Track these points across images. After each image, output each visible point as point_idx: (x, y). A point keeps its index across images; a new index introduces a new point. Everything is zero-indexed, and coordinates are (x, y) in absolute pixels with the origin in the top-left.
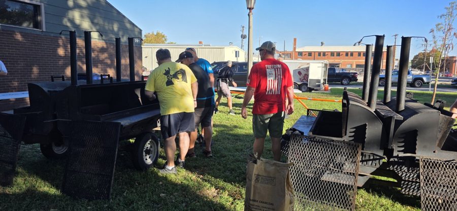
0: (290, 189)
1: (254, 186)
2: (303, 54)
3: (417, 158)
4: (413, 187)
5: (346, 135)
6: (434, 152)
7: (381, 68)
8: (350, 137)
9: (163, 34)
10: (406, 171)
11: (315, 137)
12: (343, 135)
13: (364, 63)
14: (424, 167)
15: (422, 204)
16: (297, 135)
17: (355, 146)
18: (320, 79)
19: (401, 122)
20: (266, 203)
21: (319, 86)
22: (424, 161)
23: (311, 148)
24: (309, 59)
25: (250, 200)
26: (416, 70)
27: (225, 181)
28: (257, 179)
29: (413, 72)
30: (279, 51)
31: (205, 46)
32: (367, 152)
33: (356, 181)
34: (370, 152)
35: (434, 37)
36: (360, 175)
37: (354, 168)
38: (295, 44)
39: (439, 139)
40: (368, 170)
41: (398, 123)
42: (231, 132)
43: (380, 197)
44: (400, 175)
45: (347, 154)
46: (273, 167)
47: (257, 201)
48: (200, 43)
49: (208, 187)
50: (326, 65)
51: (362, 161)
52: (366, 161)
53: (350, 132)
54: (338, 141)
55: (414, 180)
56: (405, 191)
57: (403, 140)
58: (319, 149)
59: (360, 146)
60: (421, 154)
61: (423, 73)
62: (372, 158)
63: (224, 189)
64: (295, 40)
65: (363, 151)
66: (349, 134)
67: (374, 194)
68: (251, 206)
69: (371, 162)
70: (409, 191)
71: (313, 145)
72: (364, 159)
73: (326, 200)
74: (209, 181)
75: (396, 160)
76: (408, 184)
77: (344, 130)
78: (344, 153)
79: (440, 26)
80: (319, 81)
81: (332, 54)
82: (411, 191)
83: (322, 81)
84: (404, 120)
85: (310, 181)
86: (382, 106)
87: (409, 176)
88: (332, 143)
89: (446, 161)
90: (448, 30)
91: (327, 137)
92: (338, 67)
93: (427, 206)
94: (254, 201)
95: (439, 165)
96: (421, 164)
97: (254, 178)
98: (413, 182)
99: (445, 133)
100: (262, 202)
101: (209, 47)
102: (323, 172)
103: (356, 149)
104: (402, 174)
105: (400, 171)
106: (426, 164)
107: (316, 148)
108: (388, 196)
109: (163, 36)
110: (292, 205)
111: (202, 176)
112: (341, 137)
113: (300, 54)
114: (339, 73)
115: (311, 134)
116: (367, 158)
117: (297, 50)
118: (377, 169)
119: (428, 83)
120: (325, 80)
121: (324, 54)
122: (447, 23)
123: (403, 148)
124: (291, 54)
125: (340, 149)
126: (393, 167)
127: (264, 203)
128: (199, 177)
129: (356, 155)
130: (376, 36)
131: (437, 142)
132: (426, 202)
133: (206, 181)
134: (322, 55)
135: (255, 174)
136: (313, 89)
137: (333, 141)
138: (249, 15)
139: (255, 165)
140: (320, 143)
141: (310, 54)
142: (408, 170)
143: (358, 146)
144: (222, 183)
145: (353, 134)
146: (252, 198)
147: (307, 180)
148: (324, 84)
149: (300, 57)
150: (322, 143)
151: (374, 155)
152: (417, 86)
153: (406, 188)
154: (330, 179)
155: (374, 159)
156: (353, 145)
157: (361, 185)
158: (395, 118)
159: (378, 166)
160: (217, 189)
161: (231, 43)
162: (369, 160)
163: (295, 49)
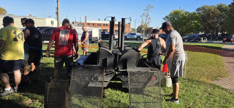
0: (69, 93)
1: (49, 95)
2: (90, 24)
3: (127, 71)
4: (127, 84)
5: (99, 63)
6: (134, 68)
7: (125, 32)
8: (100, 64)
9: (4, 9)
10: (124, 77)
11: (84, 66)
12: (98, 63)
13: (118, 30)
14: (130, 75)
15: (129, 91)
16: (76, 65)
17: (103, 68)
18: (97, 37)
19: (121, 56)
20: (55, 103)
21: (97, 40)
22: (130, 72)
23: (82, 71)
24: (93, 27)
25: (47, 102)
26: (139, 33)
27: (38, 94)
28: (50, 91)
29: (137, 34)
30: (78, 22)
31: (33, 17)
32: (108, 70)
33: (103, 85)
34: (109, 70)
35: (142, 19)
36: (105, 82)
37: (102, 78)
38: (86, 19)
39: (136, 62)
40: (108, 79)
41: (120, 56)
42: (46, 67)
43: (116, 90)
44: (121, 79)
45: (99, 72)
46: (60, 83)
47: (51, 102)
48: (30, 15)
49: (26, 99)
50: (100, 30)
51: (106, 75)
52: (108, 75)
53: (101, 62)
54: (95, 67)
55: (127, 81)
56: (124, 86)
57: (122, 64)
58: (86, 71)
59: (105, 68)
60: (129, 70)
61: (141, 34)
62: (110, 73)
63: (36, 99)
64: (86, 17)
65: (106, 70)
66: (100, 63)
67: (114, 90)
68: (47, 106)
69: (110, 75)
70: (125, 86)
71: (83, 69)
72: (107, 74)
73: (92, 96)
74: (27, 96)
75: (120, 73)
76: (125, 83)
77: (98, 61)
78: (98, 72)
79: (144, 14)
80: (97, 38)
81: (104, 25)
82: (126, 86)
83: (99, 38)
84: (122, 55)
85: (82, 88)
86: (117, 49)
87: (125, 80)
88: (92, 67)
89: (138, 72)
90: (147, 16)
91: (90, 65)
92: (107, 31)
93: (131, 92)
94: (49, 102)
95: (135, 74)
96: (129, 73)
97: (48, 90)
98: (126, 82)
99: (137, 60)
100: (53, 102)
101: (36, 18)
102: (88, 83)
103: (103, 70)
104: (122, 79)
105: (122, 77)
106: (130, 73)
107: (85, 71)
108: (120, 90)
109: (4, 10)
110: (70, 101)
111: (23, 93)
112: (97, 64)
113: (89, 24)
114: (107, 34)
115: (83, 64)
116: (108, 73)
117: (87, 22)
118: (113, 78)
119: (142, 39)
120: (100, 37)
121: (100, 25)
122: (147, 13)
123: (122, 67)
124: (84, 24)
125: (96, 70)
126: (119, 76)
127: (54, 103)
128: (21, 94)
129: (103, 72)
130: (111, 17)
131: (135, 64)
132: (130, 90)
133: (25, 96)
134: (99, 25)
135: (49, 88)
136: (95, 42)
137: (93, 67)
138: (57, 2)
139: (49, 83)
140: (87, 68)
141: (94, 24)
142: (125, 77)
143: (104, 68)
144: (35, 96)
145: (102, 63)
146: (47, 101)
147: (81, 87)
148: (100, 39)
149: (89, 25)
150: (88, 68)
151: (111, 71)
152: (138, 40)
153: (124, 85)
154: (92, 85)
155: (111, 74)
156: (101, 68)
157: (106, 86)
158: (119, 54)
159: (113, 76)
160: (32, 99)
161: (50, 17)
162: (109, 74)
163: (86, 21)
